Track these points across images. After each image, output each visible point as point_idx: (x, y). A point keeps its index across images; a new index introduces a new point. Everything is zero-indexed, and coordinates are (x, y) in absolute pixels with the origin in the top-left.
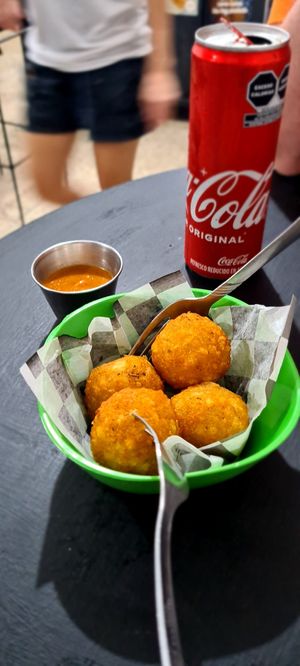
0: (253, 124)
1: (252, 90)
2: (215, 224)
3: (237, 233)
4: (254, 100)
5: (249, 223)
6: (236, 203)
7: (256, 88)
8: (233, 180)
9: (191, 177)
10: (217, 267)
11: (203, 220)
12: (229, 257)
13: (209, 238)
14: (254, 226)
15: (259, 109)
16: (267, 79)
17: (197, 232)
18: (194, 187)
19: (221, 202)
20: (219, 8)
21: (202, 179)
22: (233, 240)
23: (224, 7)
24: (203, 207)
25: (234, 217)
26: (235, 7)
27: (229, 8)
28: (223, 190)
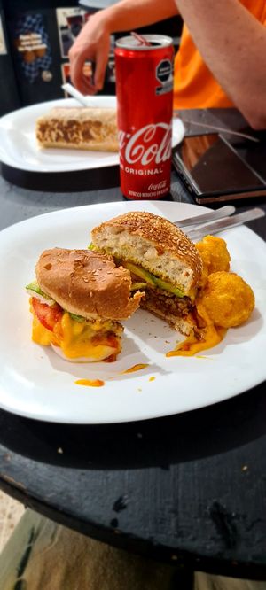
0: (161, 93)
1: (159, 72)
2: (145, 162)
3: (158, 166)
4: (160, 78)
5: (165, 158)
6: (156, 145)
7: (161, 70)
8: (152, 132)
9: (124, 134)
10: (149, 192)
11: (136, 160)
12: (155, 184)
13: (141, 173)
14: (167, 160)
15: (164, 83)
16: (165, 65)
17: (132, 171)
18: (126, 141)
19: (147, 146)
20: (24, 46)
21: (132, 133)
22: (156, 171)
23: (28, 45)
24: (135, 152)
25: (156, 156)
26: (36, 44)
27: (31, 45)
28: (147, 138)
